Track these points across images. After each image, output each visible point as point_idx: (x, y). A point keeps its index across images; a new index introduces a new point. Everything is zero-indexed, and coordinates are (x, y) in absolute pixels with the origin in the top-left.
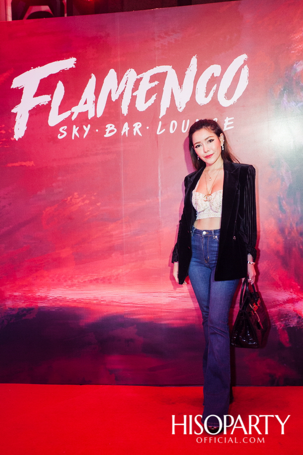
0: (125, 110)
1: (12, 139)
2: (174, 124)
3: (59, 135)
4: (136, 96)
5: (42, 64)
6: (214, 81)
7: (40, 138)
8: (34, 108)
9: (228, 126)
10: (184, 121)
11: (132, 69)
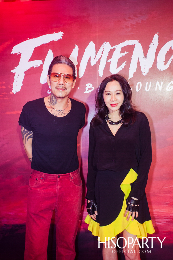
0: (101, 73)
1: (11, 93)
2: (139, 84)
3: (49, 90)
4: (110, 63)
5: (36, 36)
6: (172, 53)
8: (29, 69)
10: (147, 83)
11: (107, 42)
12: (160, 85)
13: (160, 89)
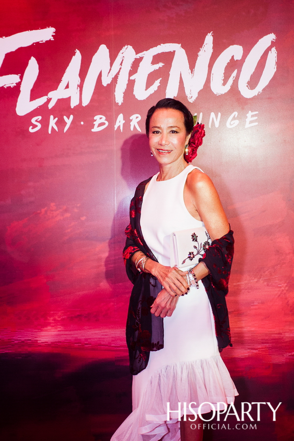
0: (119, 98)
3: (31, 127)
4: (134, 81)
5: (8, 34)
6: (234, 65)
7: (5, 131)
9: (251, 122)
11: (129, 46)
12: (217, 118)
13: (217, 124)
